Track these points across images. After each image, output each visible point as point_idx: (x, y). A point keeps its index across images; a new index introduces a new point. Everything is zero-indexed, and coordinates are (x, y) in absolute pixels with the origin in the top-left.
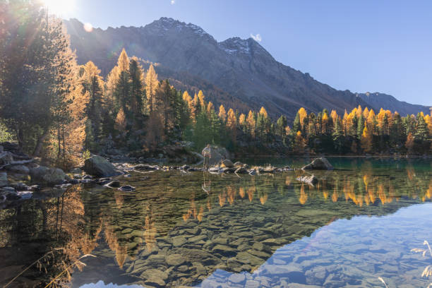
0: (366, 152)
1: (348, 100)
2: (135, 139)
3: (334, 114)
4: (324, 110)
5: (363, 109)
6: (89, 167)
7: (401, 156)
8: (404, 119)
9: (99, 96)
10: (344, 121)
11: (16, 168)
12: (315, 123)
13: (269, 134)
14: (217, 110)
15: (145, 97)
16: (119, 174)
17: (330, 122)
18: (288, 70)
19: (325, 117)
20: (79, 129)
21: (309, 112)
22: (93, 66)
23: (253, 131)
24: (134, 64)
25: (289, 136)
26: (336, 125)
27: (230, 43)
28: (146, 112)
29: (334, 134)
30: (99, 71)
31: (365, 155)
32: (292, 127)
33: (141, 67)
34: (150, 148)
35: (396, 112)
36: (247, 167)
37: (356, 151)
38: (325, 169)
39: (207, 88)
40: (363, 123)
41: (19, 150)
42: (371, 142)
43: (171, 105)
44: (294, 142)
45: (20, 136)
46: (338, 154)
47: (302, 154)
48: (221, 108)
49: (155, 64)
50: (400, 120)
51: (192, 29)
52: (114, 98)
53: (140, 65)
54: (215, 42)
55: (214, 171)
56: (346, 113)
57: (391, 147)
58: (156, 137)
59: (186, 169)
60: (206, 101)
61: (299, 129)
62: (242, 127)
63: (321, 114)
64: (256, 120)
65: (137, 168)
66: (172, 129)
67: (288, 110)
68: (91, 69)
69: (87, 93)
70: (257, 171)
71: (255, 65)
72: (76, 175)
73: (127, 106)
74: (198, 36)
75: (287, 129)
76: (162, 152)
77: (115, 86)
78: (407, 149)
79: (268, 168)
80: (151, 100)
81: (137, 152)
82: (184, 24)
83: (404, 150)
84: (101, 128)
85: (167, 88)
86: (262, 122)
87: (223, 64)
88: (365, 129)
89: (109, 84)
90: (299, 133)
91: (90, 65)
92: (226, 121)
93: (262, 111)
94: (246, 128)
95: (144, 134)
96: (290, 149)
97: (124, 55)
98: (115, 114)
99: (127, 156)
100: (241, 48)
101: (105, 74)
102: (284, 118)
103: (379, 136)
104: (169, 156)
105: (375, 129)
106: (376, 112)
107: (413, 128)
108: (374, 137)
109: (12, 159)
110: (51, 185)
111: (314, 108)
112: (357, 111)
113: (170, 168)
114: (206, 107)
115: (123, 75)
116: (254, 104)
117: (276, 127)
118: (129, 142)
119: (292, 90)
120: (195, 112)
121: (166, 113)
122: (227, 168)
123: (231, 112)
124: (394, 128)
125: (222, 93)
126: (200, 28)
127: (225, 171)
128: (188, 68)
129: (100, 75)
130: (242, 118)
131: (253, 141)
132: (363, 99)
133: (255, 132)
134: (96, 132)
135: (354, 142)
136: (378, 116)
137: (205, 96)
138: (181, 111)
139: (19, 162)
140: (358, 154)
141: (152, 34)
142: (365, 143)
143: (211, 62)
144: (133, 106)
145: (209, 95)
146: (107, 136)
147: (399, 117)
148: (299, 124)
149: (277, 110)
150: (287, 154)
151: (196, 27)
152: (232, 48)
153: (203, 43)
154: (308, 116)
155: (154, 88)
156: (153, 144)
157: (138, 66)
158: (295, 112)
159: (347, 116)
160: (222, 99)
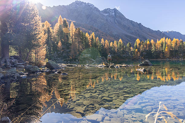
1: (160, 35)
2: (66, 53)
3: (152, 41)
4: (148, 39)
5: (166, 39)
6: (48, 65)
7: (183, 59)
9: (51, 36)
10: (157, 44)
11: (19, 66)
12: (144, 45)
13: (123, 51)
14: (100, 41)
15: (70, 36)
16: (61, 68)
17: (151, 44)
18: (132, 22)
19: (148, 42)
20: (43, 50)
21: (141, 41)
22: (48, 23)
23: (116, 49)
24: (65, 22)
25: (132, 51)
26: (153, 46)
27: (106, 11)
28: (70, 42)
29: (152, 50)
30: (50, 25)
31: (166, 59)
32: (133, 47)
33: (68, 23)
34: (72, 57)
35: (181, 40)
36: (114, 65)
37: (162, 57)
38: (149, 65)
39: (96, 31)
40: (166, 45)
41: (20, 58)
42: (169, 53)
43: (81, 39)
44: (134, 54)
45: (20, 53)
46: (154, 59)
47: (138, 59)
48: (102, 40)
49: (74, 21)
51: (89, 5)
52: (57, 36)
54: (99, 11)
55: (100, 67)
57: (178, 55)
58: (75, 53)
59: (88, 66)
60: (96, 37)
61: (137, 48)
62: (111, 48)
63: (146, 41)
64: (118, 45)
65: (67, 66)
66: (81, 49)
67: (131, 40)
68: (47, 24)
69: (46, 34)
70: (119, 67)
71: (117, 20)
72: (43, 69)
73: (62, 40)
74: (92, 8)
75: (131, 48)
76: (77, 59)
77: (57, 31)
79: (124, 65)
80: (72, 37)
81: (67, 59)
82: (85, 3)
84: (52, 49)
85: (79, 31)
86: (120, 45)
87: (103, 21)
88: (167, 47)
89: (54, 31)
90: (136, 50)
92: (105, 45)
93: (120, 40)
94: (113, 48)
95: (70, 51)
96: (133, 57)
97: (60, 18)
98: (57, 43)
99: (63, 61)
100: (111, 13)
101: (53, 26)
102: (130, 44)
103: (173, 51)
104: (80, 60)
105: (171, 47)
106: (172, 40)
108: (171, 51)
109: (17, 62)
110: (33, 73)
111: (143, 39)
112: (163, 40)
113: (81, 66)
114: (96, 39)
115: (60, 27)
116: (117, 37)
117: (126, 47)
118: (63, 55)
119: (133, 31)
120: (91, 41)
121: (79, 42)
122: (106, 65)
123: (107, 41)
124: (180, 47)
125: (102, 33)
126: (93, 5)
127: (105, 67)
128: (88, 23)
129: (51, 27)
130: (111, 44)
131: (116, 53)
132: (166, 34)
133: (117, 50)
134: (50, 51)
135: (161, 53)
136: (173, 41)
137: (95, 35)
138: (85, 41)
139: (20, 63)
140: (163, 59)
141: (72, 8)
142: (166, 54)
143: (97, 20)
144: (65, 40)
145: (97, 34)
146: (54, 53)
147: (182, 42)
148: (136, 46)
149: (127, 40)
150: (131, 59)
151: (91, 4)
152: (106, 13)
153: (94, 11)
154: (140, 42)
155: (73, 32)
156: (74, 56)
157: (66, 23)
158: (135, 41)
159: (158, 42)
160: (103, 35)
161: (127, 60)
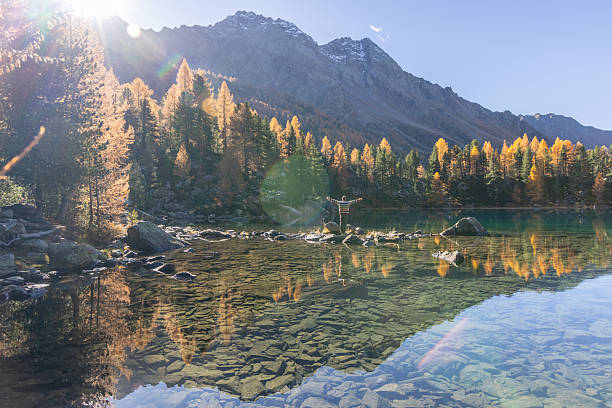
0: (535, 202)
1: (510, 125)
2: (203, 189)
3: (487, 147)
4: (473, 142)
5: (530, 140)
6: (135, 239)
7: (585, 207)
8: (590, 153)
9: (152, 128)
10: (502, 157)
11: (30, 243)
12: (460, 161)
13: (394, 177)
14: (318, 144)
15: (217, 128)
17: (482, 157)
18: (422, 85)
19: (474, 151)
20: (121, 181)
21: (451, 144)
22: (143, 85)
23: (370, 173)
24: (199, 81)
25: (423, 180)
26: (491, 163)
27: (337, 46)
28: (218, 149)
29: (487, 176)
30: (151, 92)
31: (533, 205)
32: (426, 166)
33: (210, 84)
34: (223, 201)
35: (578, 143)
36: (361, 233)
37: (519, 200)
38: (475, 234)
39: (303, 111)
40: (530, 160)
41: (35, 214)
42: (543, 187)
43: (253, 139)
44: (430, 188)
45: (37, 194)
46: (495, 205)
47: (441, 206)
48: (325, 141)
49: (231, 79)
50: (585, 155)
51: (281, 27)
52: (173, 131)
53: (209, 81)
54: (314, 45)
55: (313, 240)
56: (505, 147)
57: (570, 193)
58: (233, 185)
59: (273, 235)
60: (304, 131)
61: (437, 169)
62: (355, 167)
63: (469, 148)
64: (375, 157)
65: (203, 235)
66: (254, 173)
67: (420, 141)
68: (139, 89)
69: (131, 130)
70: (376, 240)
71: (372, 77)
72: (114, 251)
73: (191, 141)
74: (290, 36)
75: (420, 169)
76: (240, 207)
77: (173, 113)
78: (595, 197)
79: (392, 235)
80: (224, 132)
81: (206, 206)
82: (270, 19)
83: (590, 198)
84: (155, 174)
85: (247, 114)
86: (383, 159)
87: (327, 78)
88: (534, 167)
89: (165, 111)
90: (437, 175)
91: (138, 84)
92: (332, 159)
93: (384, 143)
94: (361, 169)
95: (215, 181)
96: (425, 198)
97: (185, 68)
98: (174, 153)
99: (191, 212)
100: (354, 53)
101: (159, 96)
102: (414, 154)
103: (553, 179)
104: (251, 212)
105: (548, 167)
106: (550, 143)
107: (603, 165)
108: (546, 179)
109: (24, 230)
110: (78, 270)
111: (458, 139)
112: (522, 142)
113: (250, 236)
114: (303, 140)
115: (184, 98)
116: (372, 133)
117: (404, 166)
118: (194, 193)
119: (427, 113)
120: (288, 147)
121: (246, 150)
122: (332, 235)
123: (339, 146)
124: (576, 166)
125: (325, 119)
126: (293, 26)
127: (329, 240)
128: (277, 84)
129: (152, 97)
130: (355, 154)
131: (371, 187)
132: (530, 123)
133: (374, 174)
134: (148, 177)
135: (516, 187)
136: (552, 149)
137: (302, 124)
138: (268, 148)
139: (35, 234)
140: (522, 204)
141: (224, 35)
142: (533, 188)
143: (310, 75)
144: (199, 141)
145: (307, 121)
146: (164, 185)
147: (583, 149)
148: (437, 162)
149: (406, 142)
150: (419, 206)
151: (288, 23)
152: (339, 53)
153: (297, 46)
154: (449, 150)
155: (228, 115)
156: (227, 196)
157: (205, 84)
158: (431, 145)
159: (507, 150)
160: (326, 126)
161: (405, 208)
